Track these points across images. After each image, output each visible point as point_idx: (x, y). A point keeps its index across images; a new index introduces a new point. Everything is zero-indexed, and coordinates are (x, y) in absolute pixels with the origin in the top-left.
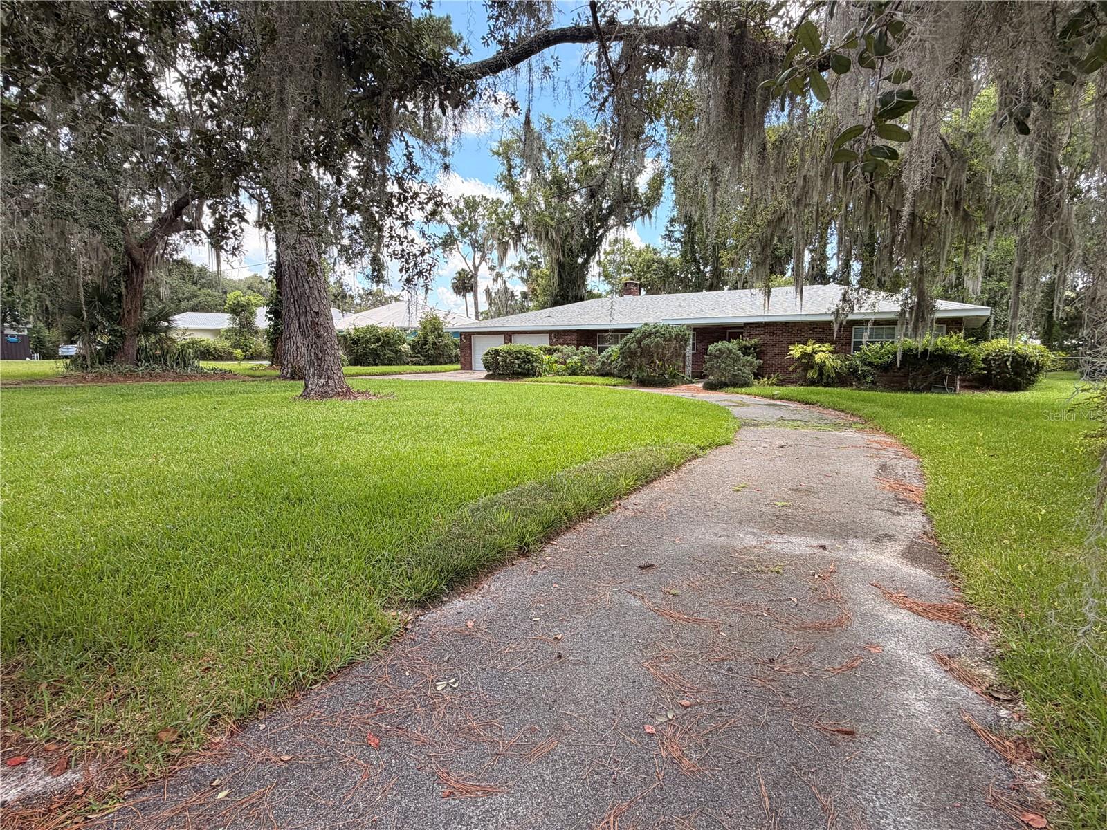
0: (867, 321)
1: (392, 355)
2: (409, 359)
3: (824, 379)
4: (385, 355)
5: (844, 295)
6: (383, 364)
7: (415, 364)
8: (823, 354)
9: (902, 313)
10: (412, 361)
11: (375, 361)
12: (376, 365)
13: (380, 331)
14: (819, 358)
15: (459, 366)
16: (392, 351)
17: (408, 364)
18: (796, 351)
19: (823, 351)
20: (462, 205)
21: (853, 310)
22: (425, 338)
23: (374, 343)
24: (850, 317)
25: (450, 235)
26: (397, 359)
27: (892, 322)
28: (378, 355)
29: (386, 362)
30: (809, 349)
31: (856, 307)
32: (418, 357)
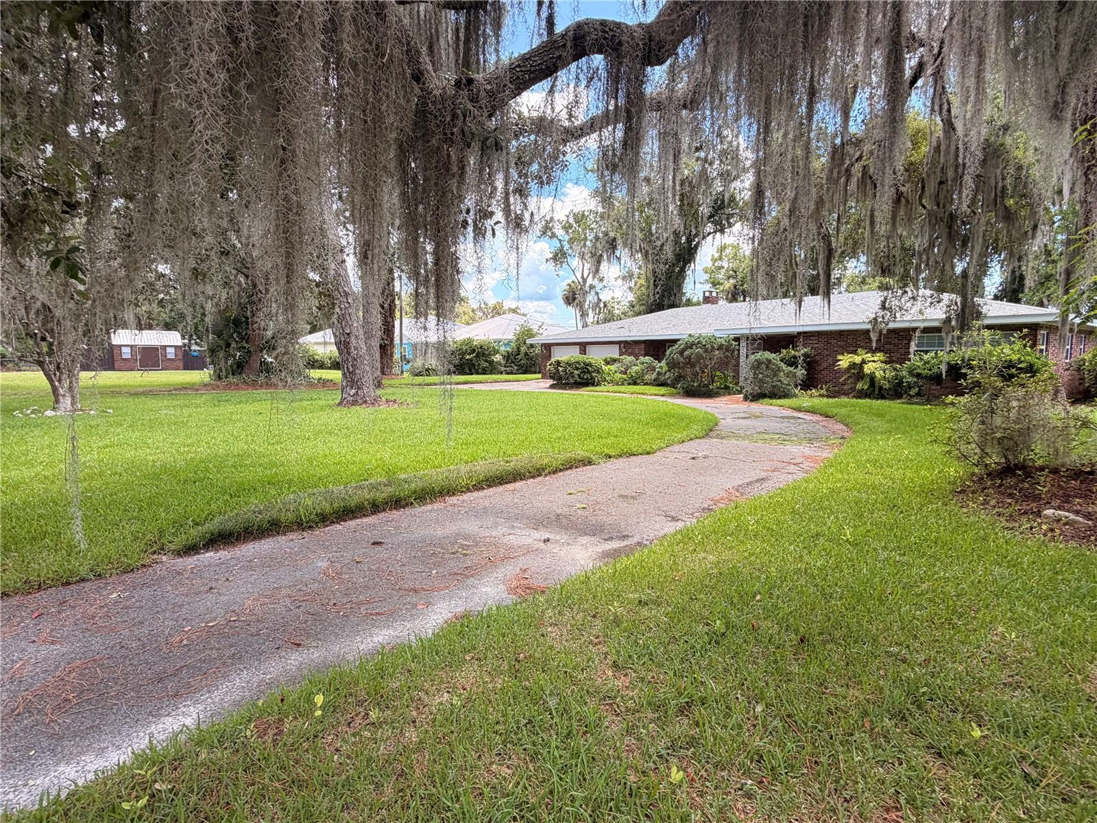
0: (914, 329)
1: (486, 364)
2: (503, 369)
3: (875, 391)
4: (479, 365)
5: (884, 303)
6: (478, 373)
7: (508, 373)
8: (875, 365)
9: (948, 320)
10: (506, 371)
11: (470, 370)
12: (472, 374)
13: (475, 343)
14: (867, 369)
15: (539, 376)
16: (486, 361)
17: (502, 373)
18: (844, 361)
19: (874, 361)
20: (571, 220)
21: (895, 317)
22: (518, 348)
23: (469, 354)
24: (892, 325)
25: (561, 249)
26: (491, 369)
27: (937, 330)
28: (474, 365)
29: (480, 371)
30: (858, 359)
31: (898, 315)
32: (512, 367)
